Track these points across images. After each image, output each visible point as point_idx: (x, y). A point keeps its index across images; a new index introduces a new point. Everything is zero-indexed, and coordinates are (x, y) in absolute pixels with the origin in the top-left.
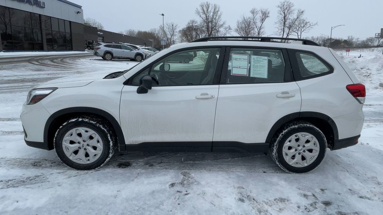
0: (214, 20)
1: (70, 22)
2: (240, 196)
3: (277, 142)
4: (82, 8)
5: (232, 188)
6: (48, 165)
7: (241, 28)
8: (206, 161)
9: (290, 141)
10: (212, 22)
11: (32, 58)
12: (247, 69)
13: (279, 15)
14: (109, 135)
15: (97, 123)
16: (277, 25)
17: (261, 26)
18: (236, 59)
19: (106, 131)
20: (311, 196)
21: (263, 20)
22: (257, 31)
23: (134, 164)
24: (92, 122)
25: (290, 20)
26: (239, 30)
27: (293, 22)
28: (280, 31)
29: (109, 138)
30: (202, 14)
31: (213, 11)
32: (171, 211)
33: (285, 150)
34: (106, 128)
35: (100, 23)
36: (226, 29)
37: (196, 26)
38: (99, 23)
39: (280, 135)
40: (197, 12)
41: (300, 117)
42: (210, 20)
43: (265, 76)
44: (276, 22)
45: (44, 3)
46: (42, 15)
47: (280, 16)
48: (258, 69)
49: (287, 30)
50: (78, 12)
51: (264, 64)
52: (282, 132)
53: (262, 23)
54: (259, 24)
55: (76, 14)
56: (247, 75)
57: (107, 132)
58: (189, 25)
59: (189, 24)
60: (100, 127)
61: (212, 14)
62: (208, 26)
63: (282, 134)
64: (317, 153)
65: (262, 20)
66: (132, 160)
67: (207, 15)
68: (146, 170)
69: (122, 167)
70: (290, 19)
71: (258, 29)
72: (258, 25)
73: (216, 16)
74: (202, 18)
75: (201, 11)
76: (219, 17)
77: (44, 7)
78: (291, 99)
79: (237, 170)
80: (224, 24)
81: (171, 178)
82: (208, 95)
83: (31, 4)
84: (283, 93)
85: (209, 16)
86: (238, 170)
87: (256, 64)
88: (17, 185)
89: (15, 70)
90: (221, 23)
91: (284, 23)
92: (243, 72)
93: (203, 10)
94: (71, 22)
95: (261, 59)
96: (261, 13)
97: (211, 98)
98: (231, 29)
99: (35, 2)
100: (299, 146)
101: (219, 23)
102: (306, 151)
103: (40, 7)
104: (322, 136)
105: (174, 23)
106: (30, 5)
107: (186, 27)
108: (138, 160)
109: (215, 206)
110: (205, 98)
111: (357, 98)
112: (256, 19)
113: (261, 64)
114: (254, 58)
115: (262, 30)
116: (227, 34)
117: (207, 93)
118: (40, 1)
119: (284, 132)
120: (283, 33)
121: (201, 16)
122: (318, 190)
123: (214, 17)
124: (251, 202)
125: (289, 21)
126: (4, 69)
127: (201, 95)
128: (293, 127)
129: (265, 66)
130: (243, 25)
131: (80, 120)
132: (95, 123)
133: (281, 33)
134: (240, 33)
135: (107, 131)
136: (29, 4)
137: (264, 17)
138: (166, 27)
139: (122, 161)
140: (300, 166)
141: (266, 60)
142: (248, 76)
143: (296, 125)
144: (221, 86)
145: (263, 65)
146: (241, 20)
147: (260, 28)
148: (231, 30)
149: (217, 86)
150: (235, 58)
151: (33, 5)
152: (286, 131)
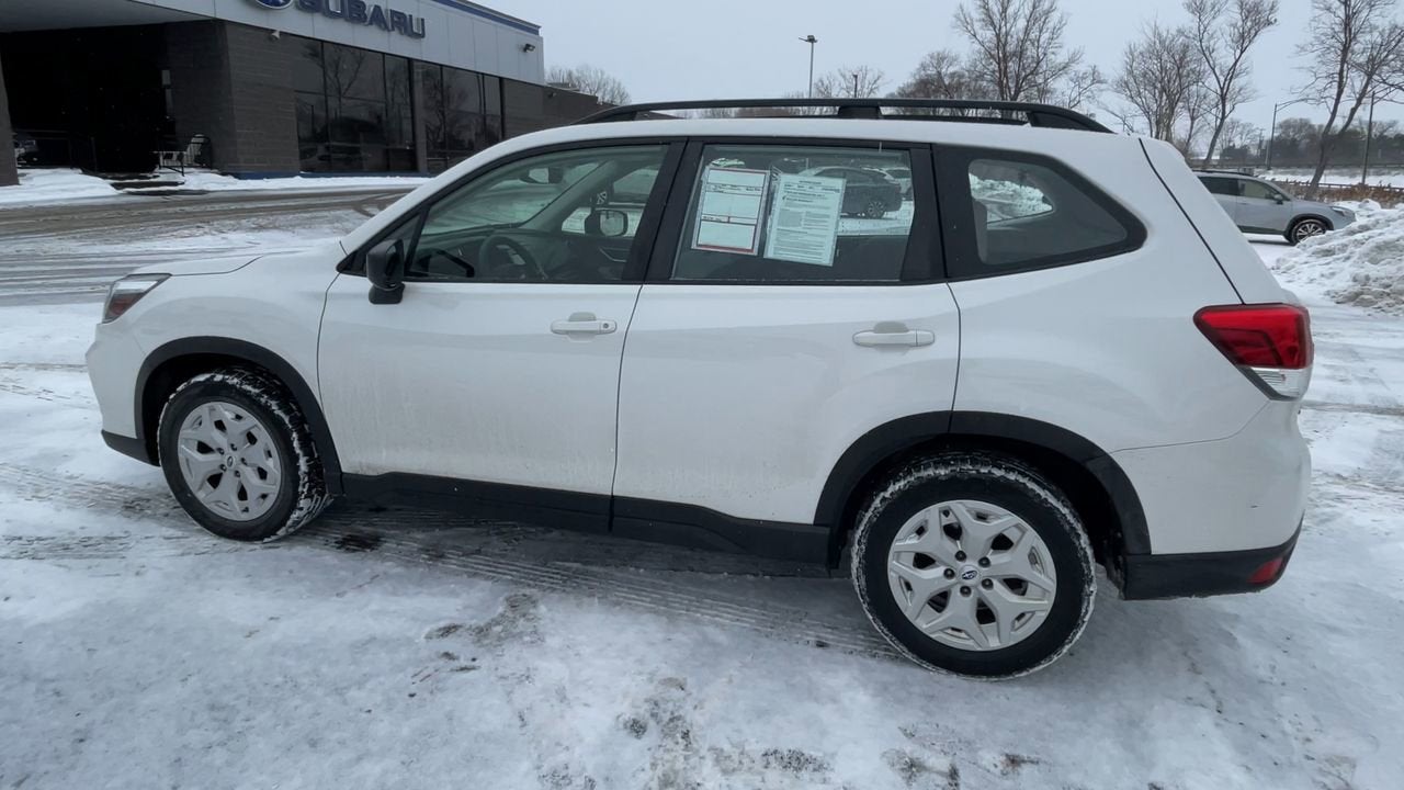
0: (1030, 47)
1: (501, 79)
2: (643, 711)
3: (862, 528)
4: (541, 32)
5: (639, 678)
6: (162, 511)
7: (1144, 75)
8: (632, 569)
9: (920, 531)
10: (1020, 54)
11: (369, 196)
12: (756, 226)
13: (1318, 12)
14: (295, 435)
15: (263, 392)
16: (1310, 59)
17: (1235, 64)
18: (719, 189)
19: (287, 421)
20: (940, 773)
21: (1247, 40)
22: (1214, 86)
23: (391, 545)
24: (249, 388)
25: (1376, 34)
26: (1132, 85)
27: (1389, 43)
28: (1322, 83)
29: (296, 444)
30: (982, 28)
31: (1028, 13)
32: (369, 711)
33: (898, 566)
34: (287, 413)
35: (617, 80)
36: (1078, 80)
37: (953, 75)
38: (614, 82)
39: (877, 502)
40: (959, 19)
41: (952, 431)
42: (1011, 48)
43: (825, 257)
44: (1301, 43)
45: (423, 20)
46: (417, 60)
47: (1328, 18)
48: (799, 229)
49: (1356, 80)
50: (527, 47)
51: (827, 208)
52: (885, 490)
53: (1242, 52)
54: (1224, 56)
55: (521, 53)
56: (752, 250)
57: (290, 427)
58: (923, 72)
59: (923, 66)
60: (270, 406)
61: (1021, 23)
62: (1004, 72)
63: (884, 499)
64: (1046, 602)
65: (1242, 37)
66: (392, 532)
67: (1004, 30)
68: (407, 567)
69: (348, 549)
70: (1373, 28)
71: (1222, 79)
72: (1222, 61)
73: (1041, 31)
74: (982, 44)
75: (976, 14)
76: (1055, 32)
77: (423, 36)
78: (914, 356)
79: (717, 619)
80: (1073, 60)
81: (459, 607)
82: (594, 319)
83: (383, 26)
84: (882, 327)
85: (1007, 34)
86: (721, 620)
87: (792, 209)
88: (44, 554)
89: (303, 231)
90: (1061, 57)
91: (1346, 49)
92: (740, 239)
93: (988, 10)
94: (505, 81)
95: (818, 190)
96: (1236, 9)
97: (601, 332)
98: (1099, 82)
99: (395, 19)
100: (961, 556)
101: (1053, 56)
102: (995, 582)
103: (409, 36)
104: (1067, 527)
105: (871, 70)
106: (384, 30)
107: (912, 80)
108: (411, 535)
109: (522, 726)
110: (583, 332)
111: (1254, 369)
112: (1212, 37)
113: (813, 207)
114: (788, 185)
115: (1237, 83)
116: (1082, 103)
117: (588, 314)
118: (411, 16)
119: (891, 489)
120: (1334, 91)
121: (975, 36)
122: (991, 758)
123: (1032, 36)
124: (669, 743)
125: (1368, 37)
126: (275, 228)
127: (570, 320)
128: (931, 472)
129: (828, 216)
130: (1155, 66)
131: (219, 378)
132: (257, 391)
133: (1326, 94)
134: (1139, 94)
135: (290, 421)
136: (380, 26)
137: (1249, 24)
138: (837, 83)
139: (364, 528)
140: (967, 642)
141: (837, 191)
142: (755, 253)
143: (946, 464)
144: (647, 288)
145: (823, 212)
146: (1141, 41)
147: (1232, 73)
148: (1103, 86)
149: (634, 288)
150: (716, 185)
151: (389, 31)
152: (897, 488)
